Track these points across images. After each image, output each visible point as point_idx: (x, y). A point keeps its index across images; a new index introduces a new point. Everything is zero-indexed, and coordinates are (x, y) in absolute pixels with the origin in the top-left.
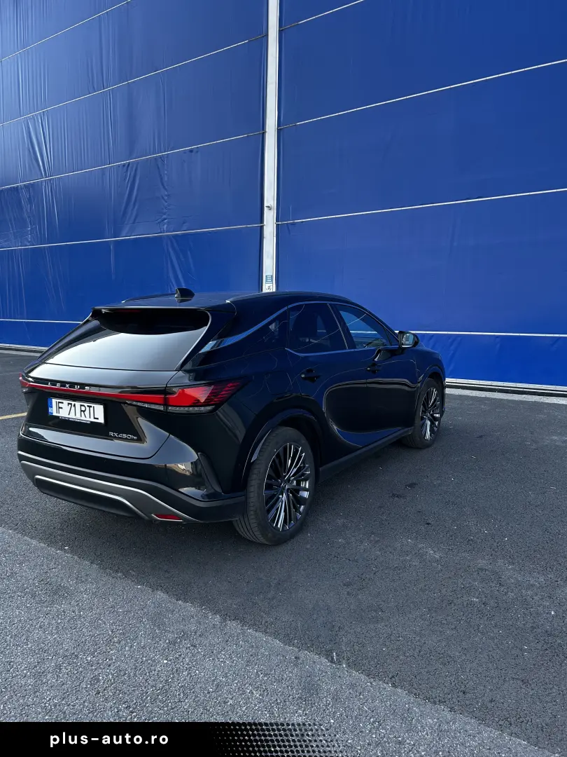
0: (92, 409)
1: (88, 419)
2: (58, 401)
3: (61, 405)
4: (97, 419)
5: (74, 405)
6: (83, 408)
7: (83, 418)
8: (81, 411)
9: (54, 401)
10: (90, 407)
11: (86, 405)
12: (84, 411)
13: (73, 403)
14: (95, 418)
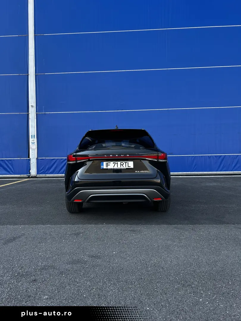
0: (127, 164)
1: (125, 167)
2: (107, 162)
3: (108, 164)
4: (130, 167)
5: (117, 163)
6: (122, 164)
7: (122, 167)
8: (121, 165)
9: (105, 163)
10: (126, 163)
11: (124, 162)
12: (122, 165)
13: (116, 162)
14: (128, 167)
